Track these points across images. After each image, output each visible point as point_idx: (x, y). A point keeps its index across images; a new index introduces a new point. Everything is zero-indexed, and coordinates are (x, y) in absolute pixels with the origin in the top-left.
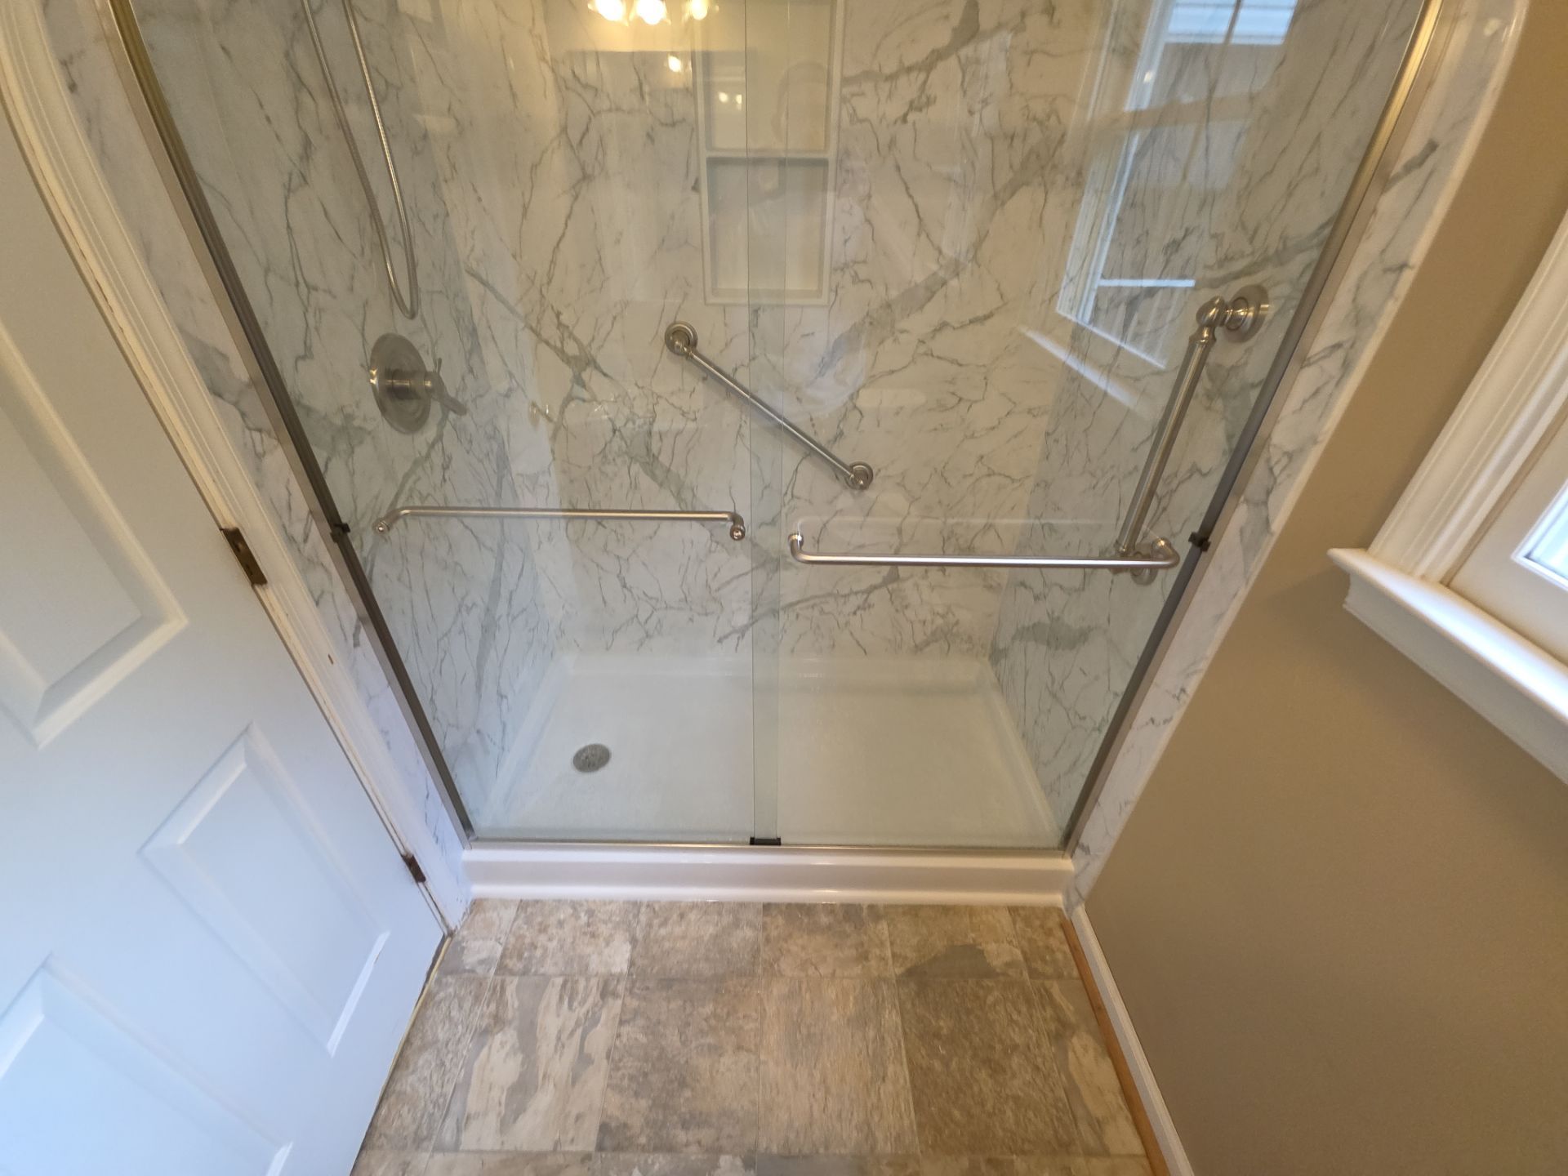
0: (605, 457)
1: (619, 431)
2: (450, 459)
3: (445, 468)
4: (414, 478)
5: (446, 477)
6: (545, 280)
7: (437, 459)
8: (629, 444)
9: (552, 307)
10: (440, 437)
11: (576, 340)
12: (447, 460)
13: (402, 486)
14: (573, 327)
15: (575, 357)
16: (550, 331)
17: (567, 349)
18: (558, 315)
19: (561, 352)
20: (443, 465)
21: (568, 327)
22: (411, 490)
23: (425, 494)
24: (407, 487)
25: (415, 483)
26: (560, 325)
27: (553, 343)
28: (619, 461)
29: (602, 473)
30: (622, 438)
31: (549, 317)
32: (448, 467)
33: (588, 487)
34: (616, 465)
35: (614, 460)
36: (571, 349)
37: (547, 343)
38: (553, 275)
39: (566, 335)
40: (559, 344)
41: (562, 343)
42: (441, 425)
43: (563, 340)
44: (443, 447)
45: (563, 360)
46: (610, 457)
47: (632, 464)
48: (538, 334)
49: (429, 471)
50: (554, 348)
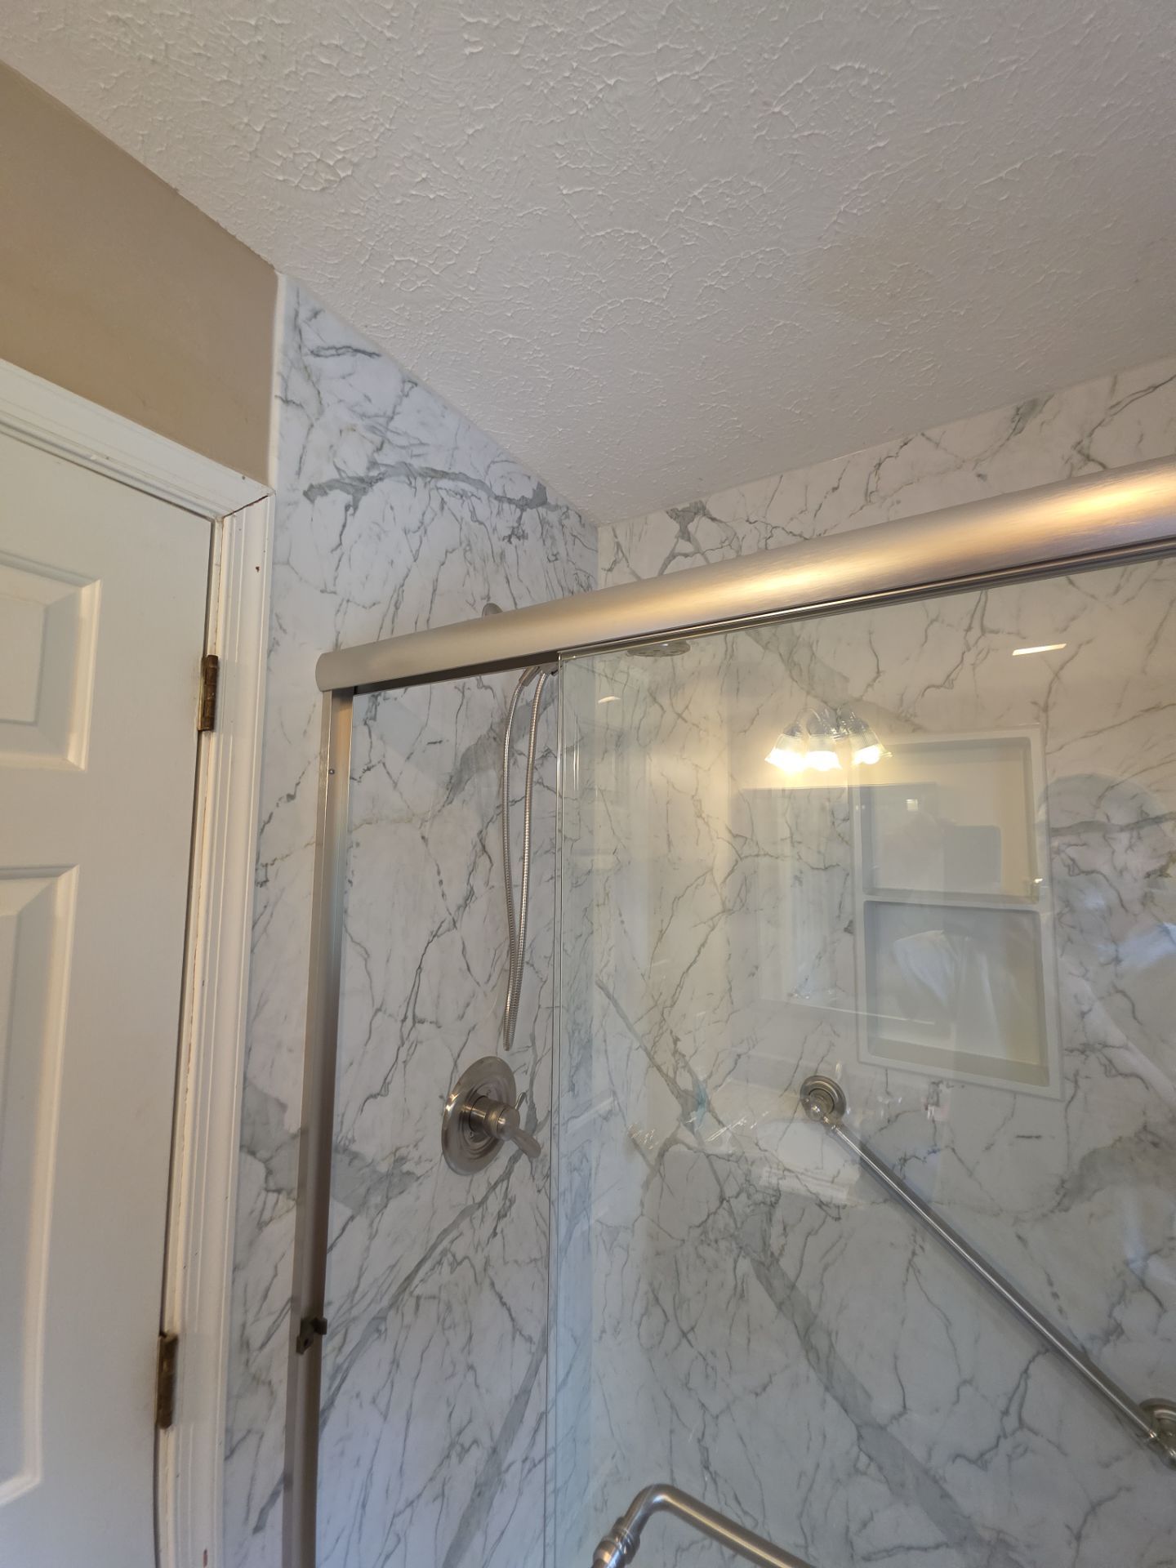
0: (705, 1233)
1: (728, 1201)
2: (512, 1202)
3: (501, 1216)
4: (454, 1234)
5: (498, 1230)
6: (669, 1003)
7: (494, 1205)
8: (739, 1225)
9: (671, 1032)
10: (507, 1175)
11: (691, 1072)
12: (508, 1203)
13: (434, 1247)
14: (691, 1057)
15: (686, 1092)
16: (665, 1058)
17: (678, 1080)
18: (676, 1040)
19: (672, 1083)
20: (499, 1212)
21: (684, 1056)
22: (444, 1253)
23: (459, 1257)
24: (440, 1248)
25: (452, 1242)
26: (675, 1052)
27: (664, 1068)
28: (723, 1245)
29: (699, 1256)
30: (731, 1213)
31: (667, 1039)
32: (505, 1215)
33: (677, 1271)
34: (717, 1250)
35: (716, 1241)
36: (685, 1082)
37: (659, 1069)
38: (678, 998)
39: (681, 1064)
40: (671, 1074)
41: (675, 1073)
42: (514, 1159)
43: (677, 1069)
44: (507, 1188)
45: (673, 1093)
46: (712, 1236)
47: (741, 1258)
48: (651, 1058)
49: (477, 1222)
50: (665, 1076)
